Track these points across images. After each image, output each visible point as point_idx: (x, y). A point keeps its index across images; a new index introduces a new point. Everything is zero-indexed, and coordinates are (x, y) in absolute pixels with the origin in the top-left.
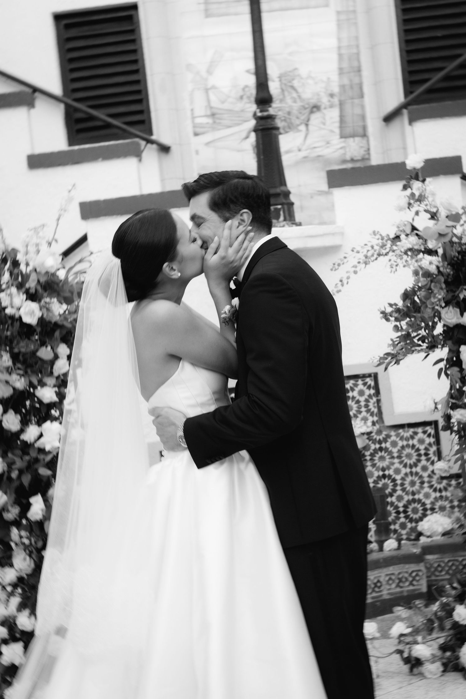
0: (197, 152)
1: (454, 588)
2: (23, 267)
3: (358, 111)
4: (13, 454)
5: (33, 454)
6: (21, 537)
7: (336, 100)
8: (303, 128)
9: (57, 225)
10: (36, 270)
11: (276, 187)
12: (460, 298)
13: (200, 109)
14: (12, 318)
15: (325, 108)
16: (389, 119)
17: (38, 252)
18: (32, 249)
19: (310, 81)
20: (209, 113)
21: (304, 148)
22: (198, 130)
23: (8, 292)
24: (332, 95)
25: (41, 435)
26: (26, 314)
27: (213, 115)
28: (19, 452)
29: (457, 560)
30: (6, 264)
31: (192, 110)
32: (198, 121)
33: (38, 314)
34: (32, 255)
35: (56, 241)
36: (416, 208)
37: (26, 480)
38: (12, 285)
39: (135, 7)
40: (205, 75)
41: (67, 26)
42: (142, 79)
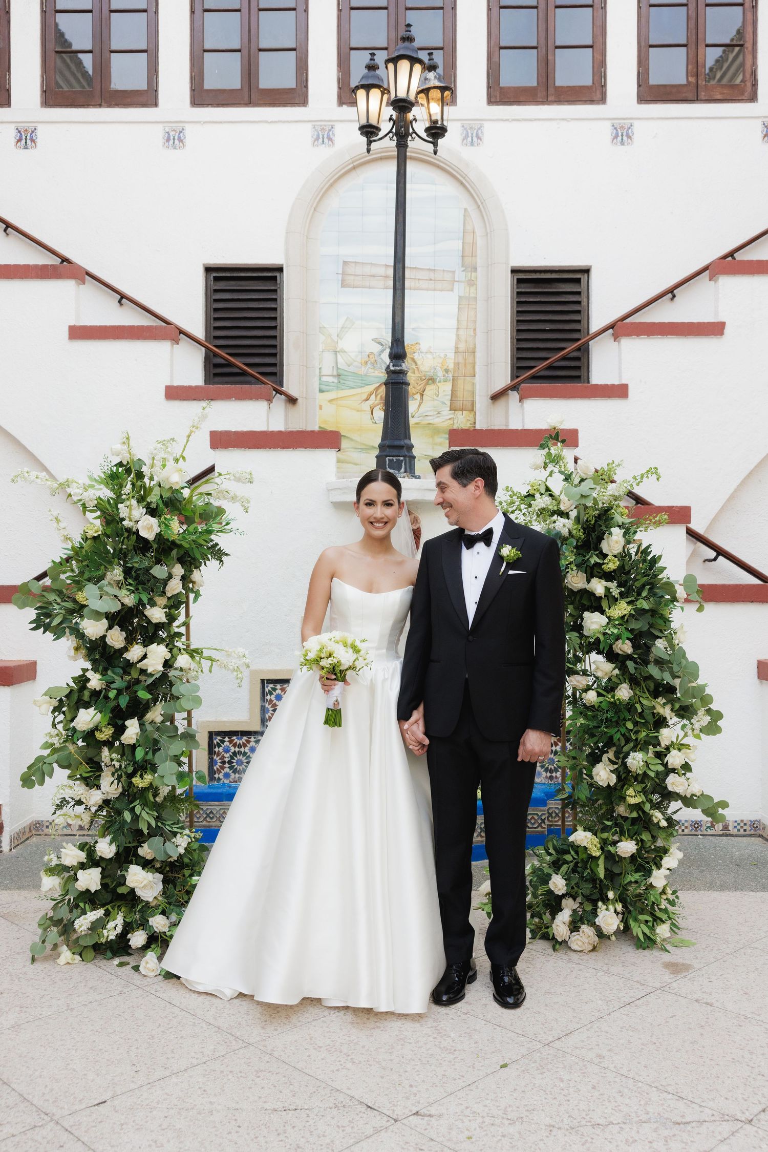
0: (321, 407)
1: (550, 854)
2: (146, 480)
3: (468, 387)
4: (114, 673)
5: (135, 674)
6: (112, 760)
7: (450, 375)
9: (188, 441)
10: (160, 486)
11: (400, 439)
12: (590, 562)
13: (328, 369)
14: (129, 530)
15: (440, 382)
16: (495, 397)
17: (164, 466)
18: (158, 463)
19: (429, 356)
20: (335, 373)
21: (417, 415)
22: (324, 387)
23: (128, 503)
24: (447, 371)
25: (145, 657)
26: (144, 528)
28: (120, 671)
29: (537, 815)
30: (129, 476)
31: (320, 369)
32: (324, 379)
33: (157, 530)
34: (157, 468)
35: (184, 458)
36: (550, 468)
37: (124, 701)
38: (133, 497)
39: (280, 269)
40: (335, 338)
41: (216, 279)
42: (278, 335)
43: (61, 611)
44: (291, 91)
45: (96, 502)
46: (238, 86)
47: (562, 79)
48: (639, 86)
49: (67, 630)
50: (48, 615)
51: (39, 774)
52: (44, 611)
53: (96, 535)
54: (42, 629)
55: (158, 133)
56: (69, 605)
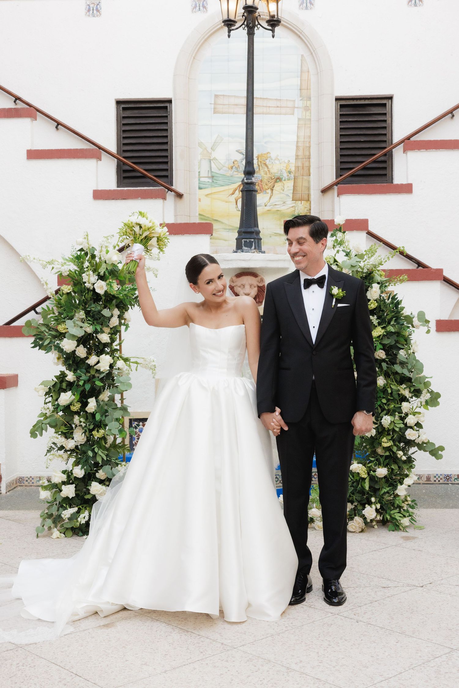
0: (200, 200)
2: (97, 259)
3: (305, 184)
4: (81, 371)
5: (93, 373)
6: (80, 422)
7: (292, 175)
8: (269, 191)
10: (105, 262)
11: (252, 228)
13: (204, 172)
14: (89, 289)
15: (285, 180)
16: (324, 191)
17: (107, 251)
18: (104, 250)
19: (277, 162)
20: (210, 175)
21: (269, 204)
22: (202, 186)
23: (87, 273)
24: (290, 172)
25: (98, 362)
26: (98, 288)
28: (84, 370)
30: (87, 257)
31: (199, 172)
32: (202, 179)
33: (105, 288)
34: (103, 252)
36: (337, 248)
37: (88, 387)
38: (90, 270)
39: (170, 101)
40: (210, 150)
41: (124, 109)
42: (169, 149)
43: (49, 337)
45: (68, 273)
49: (53, 348)
50: (41, 339)
51: (39, 430)
52: (39, 336)
53: (69, 291)
54: (38, 347)
56: (53, 333)
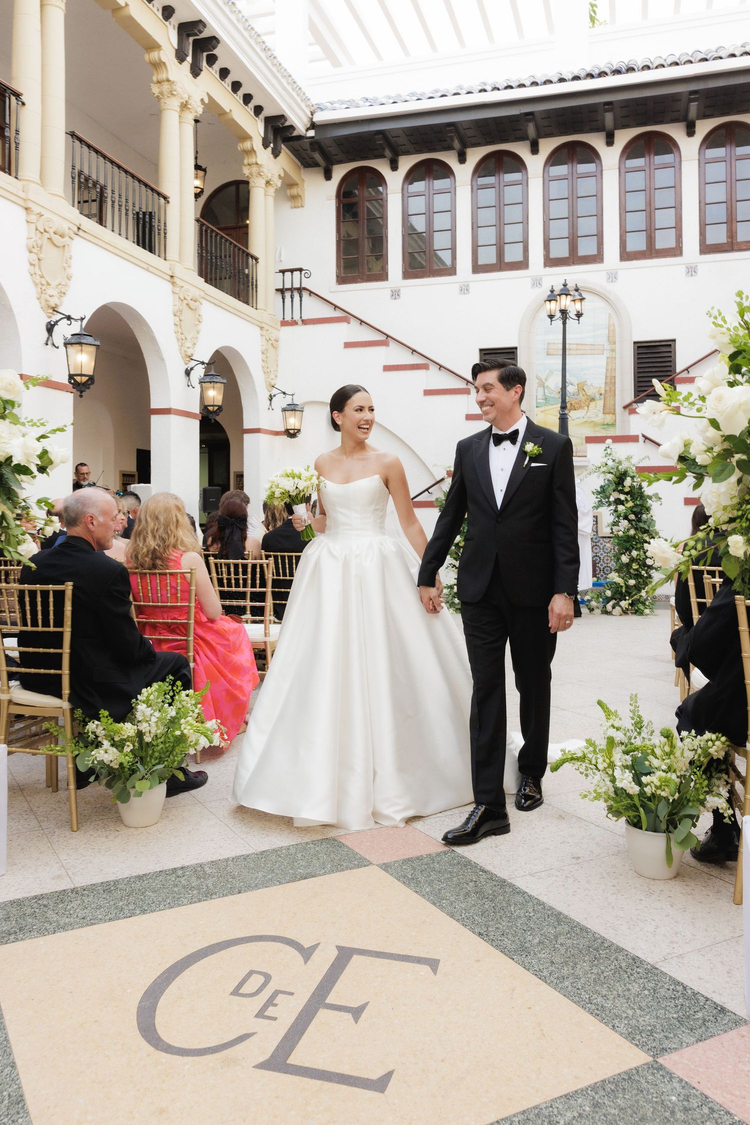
7: (602, 397)
8: (586, 408)
13: (540, 396)
20: (544, 398)
22: (538, 405)
24: (601, 394)
27: (546, 399)
31: (536, 396)
32: (539, 401)
39: (516, 348)
40: (544, 381)
41: (485, 354)
44: (521, 262)
46: (495, 262)
47: (659, 245)
48: (700, 245)
55: (456, 288)
